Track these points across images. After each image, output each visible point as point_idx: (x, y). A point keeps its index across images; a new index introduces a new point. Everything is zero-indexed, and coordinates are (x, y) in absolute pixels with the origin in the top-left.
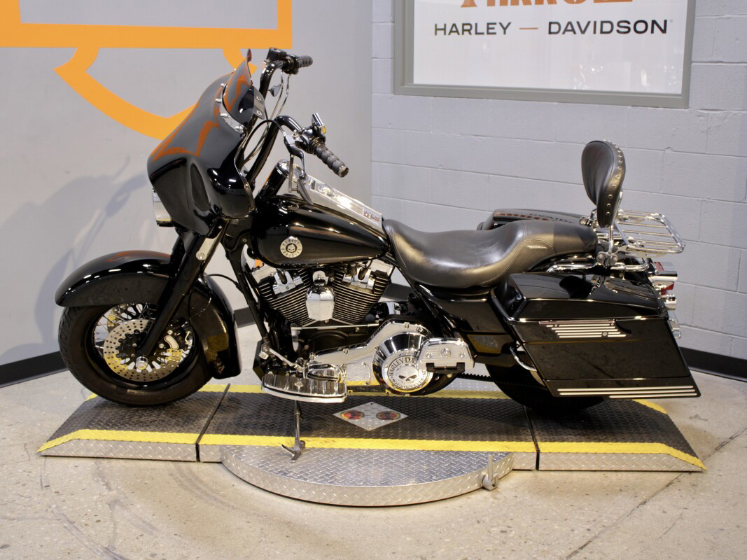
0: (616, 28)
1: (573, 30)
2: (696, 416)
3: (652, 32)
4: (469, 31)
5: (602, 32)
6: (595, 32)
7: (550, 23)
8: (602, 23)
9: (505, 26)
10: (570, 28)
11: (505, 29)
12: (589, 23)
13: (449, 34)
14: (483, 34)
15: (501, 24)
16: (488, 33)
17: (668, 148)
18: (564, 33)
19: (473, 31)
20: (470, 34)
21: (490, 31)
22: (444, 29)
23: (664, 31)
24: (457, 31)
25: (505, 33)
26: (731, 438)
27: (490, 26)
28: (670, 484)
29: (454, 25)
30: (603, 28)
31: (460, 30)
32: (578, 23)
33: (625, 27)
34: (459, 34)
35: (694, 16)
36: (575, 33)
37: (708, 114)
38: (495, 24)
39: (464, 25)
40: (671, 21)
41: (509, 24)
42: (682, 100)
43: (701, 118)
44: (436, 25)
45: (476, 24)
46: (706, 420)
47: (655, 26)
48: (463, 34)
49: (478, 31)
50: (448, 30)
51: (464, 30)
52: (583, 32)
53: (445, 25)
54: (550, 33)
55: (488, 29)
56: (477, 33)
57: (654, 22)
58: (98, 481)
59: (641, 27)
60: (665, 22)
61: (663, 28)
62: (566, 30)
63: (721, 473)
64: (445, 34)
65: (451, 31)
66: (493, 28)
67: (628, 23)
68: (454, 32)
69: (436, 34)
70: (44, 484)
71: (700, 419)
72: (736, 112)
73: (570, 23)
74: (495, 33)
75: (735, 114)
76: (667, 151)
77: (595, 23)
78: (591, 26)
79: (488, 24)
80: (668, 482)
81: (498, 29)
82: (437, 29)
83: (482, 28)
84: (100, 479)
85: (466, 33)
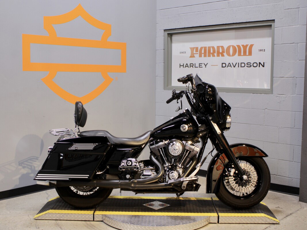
0: (246, 65)
1: (231, 66)
2: (278, 207)
3: (259, 67)
4: (192, 66)
5: (241, 67)
6: (239, 67)
7: (222, 64)
8: (241, 63)
9: (206, 64)
10: (229, 65)
11: (206, 66)
12: (236, 63)
13: (185, 67)
14: (197, 67)
15: (204, 64)
16: (199, 67)
17: (266, 109)
18: (227, 67)
19: (194, 66)
20: (193, 67)
21: (200, 66)
22: (183, 66)
23: (263, 66)
24: (188, 66)
25: (206, 67)
26: (291, 214)
27: (200, 65)
28: (267, 228)
29: (187, 64)
30: (241, 65)
31: (189, 66)
32: (232, 63)
33: (249, 65)
34: (188, 67)
35: (274, 61)
36: (231, 67)
37: (280, 96)
38: (202, 64)
39: (190, 64)
40: (266, 63)
41: (207, 64)
42: (270, 91)
43: (277, 97)
44: (180, 64)
45: (195, 64)
46: (282, 208)
47: (260, 64)
48: (190, 67)
49: (196, 66)
50: (184, 66)
51: (190, 66)
52: (234, 67)
53: (183, 64)
54: (222, 67)
55: (199, 65)
56: (195, 67)
57: (260, 63)
58: (57, 226)
59: (255, 65)
60: (264, 63)
61: (263, 65)
62: (228, 66)
63: (286, 225)
64: (183, 67)
65: (186, 66)
66: (201, 65)
67: (251, 63)
68: (187, 67)
69: (180, 67)
70: (37, 227)
71: (279, 208)
72: (290, 95)
73: (229, 63)
74: (202, 67)
75: (289, 96)
76: (266, 110)
77: (239, 63)
78: (237, 64)
79: (200, 64)
80: (266, 227)
81: (203, 66)
82: (180, 66)
83: (197, 65)
84: (58, 226)
85: (191, 67)
